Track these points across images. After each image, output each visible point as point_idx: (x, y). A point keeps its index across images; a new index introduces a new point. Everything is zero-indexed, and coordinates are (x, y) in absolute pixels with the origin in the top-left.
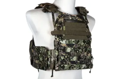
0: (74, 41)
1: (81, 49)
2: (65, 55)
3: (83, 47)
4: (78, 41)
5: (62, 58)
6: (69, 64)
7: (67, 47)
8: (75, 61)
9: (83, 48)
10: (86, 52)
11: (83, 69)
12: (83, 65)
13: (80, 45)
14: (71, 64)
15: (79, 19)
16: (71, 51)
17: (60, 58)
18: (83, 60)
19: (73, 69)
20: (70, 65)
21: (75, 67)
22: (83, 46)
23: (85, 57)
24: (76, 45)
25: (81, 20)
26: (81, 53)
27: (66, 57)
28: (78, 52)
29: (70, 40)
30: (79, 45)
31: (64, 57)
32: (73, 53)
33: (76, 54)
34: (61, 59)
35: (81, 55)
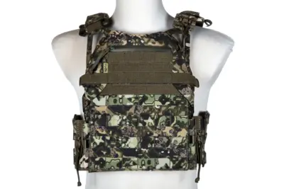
0: (130, 99)
1: (153, 119)
2: (104, 133)
3: (161, 114)
4: (145, 99)
5: (98, 141)
6: (117, 156)
7: (111, 113)
8: (135, 149)
9: (159, 117)
10: (168, 125)
11: (161, 169)
12: (159, 159)
13: (148, 109)
14: (124, 157)
15: (150, 44)
16: (121, 124)
17: (93, 140)
18: (159, 146)
19: (131, 170)
20: (121, 159)
21: (134, 164)
22: (159, 110)
23: (165, 140)
24: (136, 109)
25: (157, 44)
26: (154, 128)
27: (108, 138)
28: (140, 125)
29: (120, 96)
30: (145, 107)
31: (104, 139)
32: (126, 128)
33: (136, 131)
34: (95, 143)
35: (151, 134)
